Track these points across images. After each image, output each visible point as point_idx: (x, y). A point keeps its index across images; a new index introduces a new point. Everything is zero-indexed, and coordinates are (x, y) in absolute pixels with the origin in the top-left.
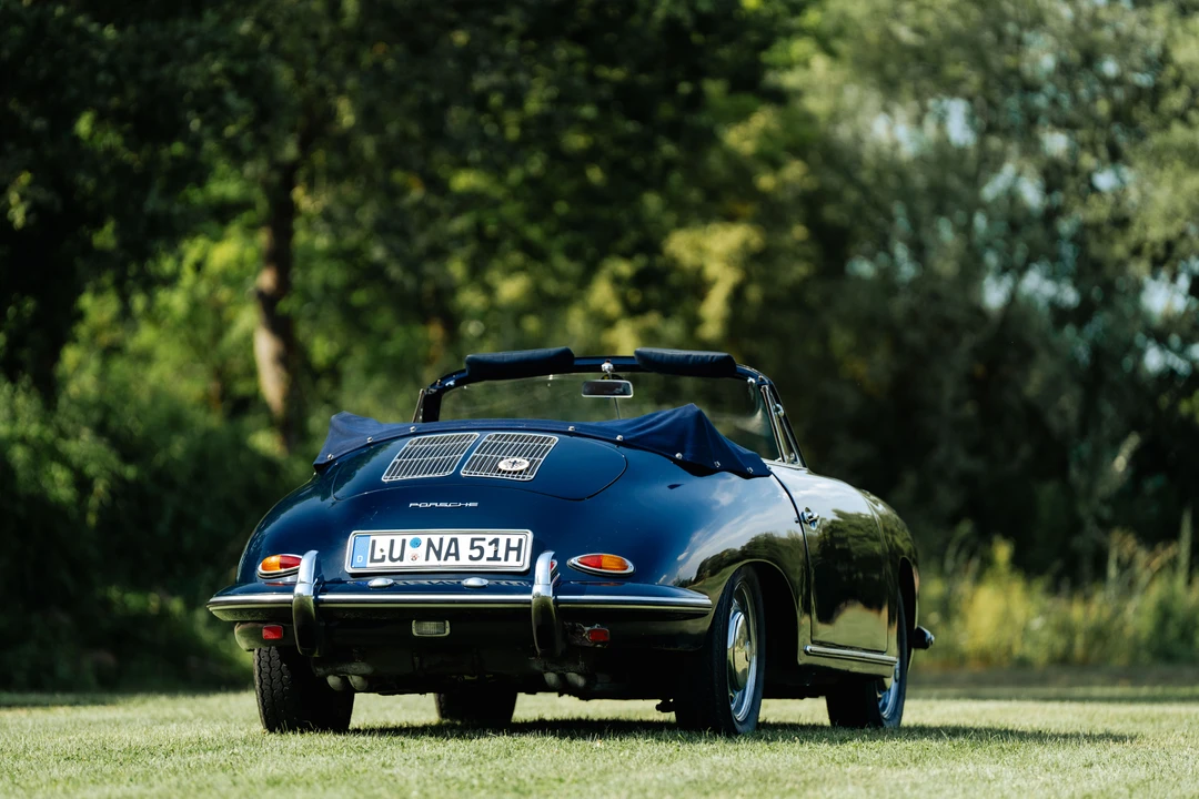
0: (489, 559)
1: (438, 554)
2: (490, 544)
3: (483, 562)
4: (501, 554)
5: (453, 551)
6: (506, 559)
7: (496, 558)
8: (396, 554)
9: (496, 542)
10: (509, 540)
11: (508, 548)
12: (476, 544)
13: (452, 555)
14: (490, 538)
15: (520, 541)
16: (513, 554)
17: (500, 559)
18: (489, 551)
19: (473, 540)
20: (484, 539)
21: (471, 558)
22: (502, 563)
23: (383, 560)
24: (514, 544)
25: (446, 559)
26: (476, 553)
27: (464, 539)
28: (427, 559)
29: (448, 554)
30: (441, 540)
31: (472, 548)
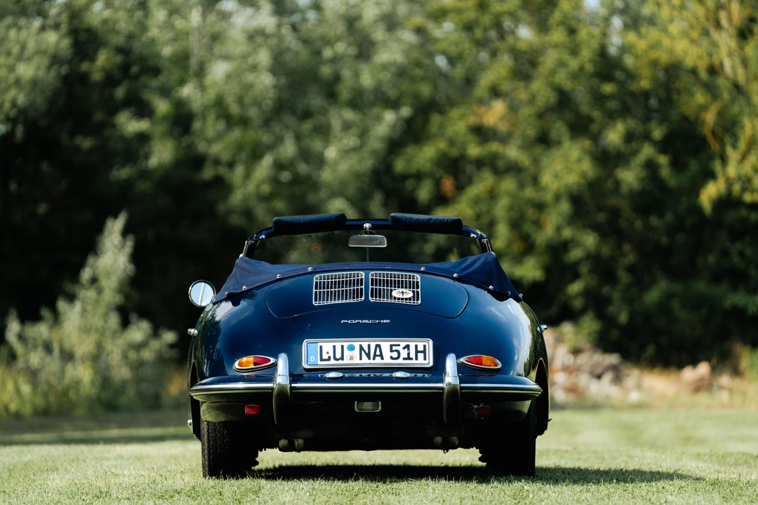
0: (404, 359)
1: (368, 355)
2: (404, 348)
3: (400, 361)
4: (413, 355)
5: (378, 353)
6: (417, 359)
7: (409, 358)
8: (338, 355)
9: (407, 347)
10: (416, 346)
11: (417, 352)
12: (394, 348)
13: (378, 356)
14: (403, 344)
15: (425, 346)
16: (421, 356)
17: (412, 359)
18: (404, 353)
19: (391, 346)
20: (399, 345)
21: (392, 358)
22: (414, 361)
23: (329, 359)
24: (421, 348)
25: (374, 359)
26: (395, 355)
27: (385, 346)
28: (361, 359)
29: (375, 356)
30: (369, 346)
31: (392, 351)
